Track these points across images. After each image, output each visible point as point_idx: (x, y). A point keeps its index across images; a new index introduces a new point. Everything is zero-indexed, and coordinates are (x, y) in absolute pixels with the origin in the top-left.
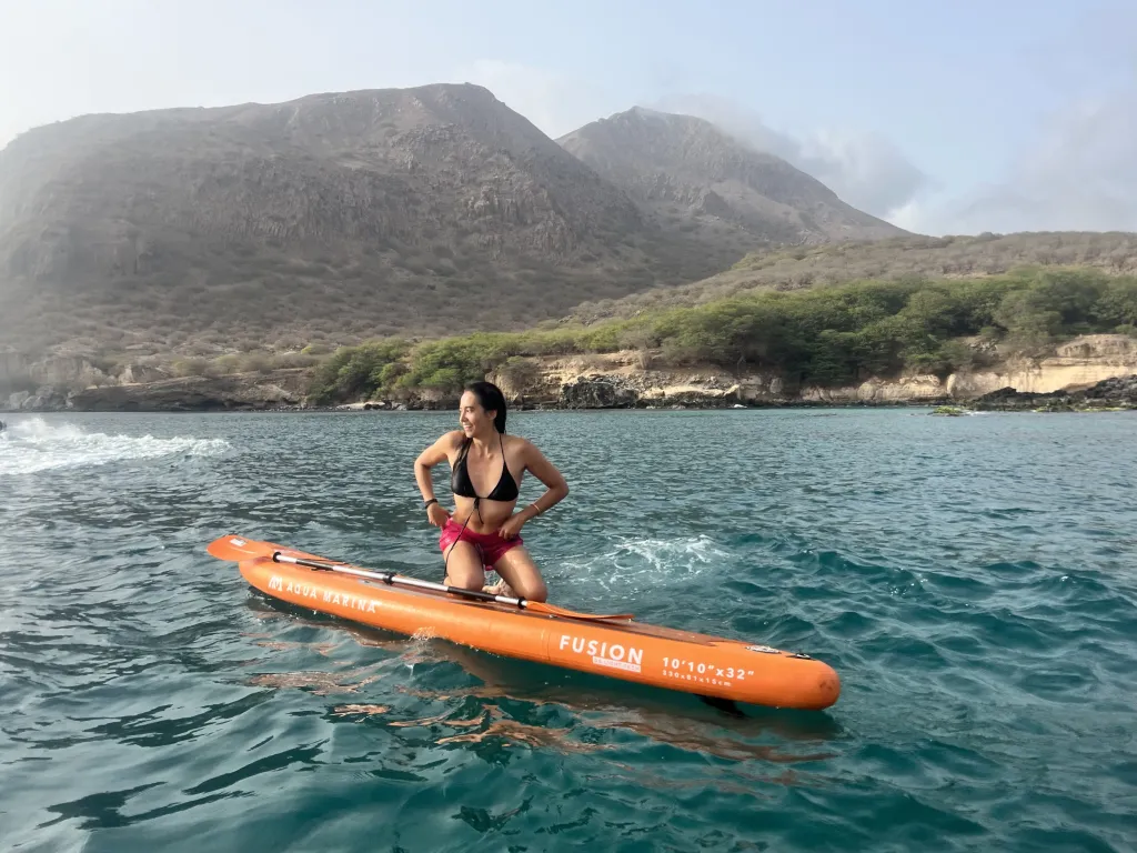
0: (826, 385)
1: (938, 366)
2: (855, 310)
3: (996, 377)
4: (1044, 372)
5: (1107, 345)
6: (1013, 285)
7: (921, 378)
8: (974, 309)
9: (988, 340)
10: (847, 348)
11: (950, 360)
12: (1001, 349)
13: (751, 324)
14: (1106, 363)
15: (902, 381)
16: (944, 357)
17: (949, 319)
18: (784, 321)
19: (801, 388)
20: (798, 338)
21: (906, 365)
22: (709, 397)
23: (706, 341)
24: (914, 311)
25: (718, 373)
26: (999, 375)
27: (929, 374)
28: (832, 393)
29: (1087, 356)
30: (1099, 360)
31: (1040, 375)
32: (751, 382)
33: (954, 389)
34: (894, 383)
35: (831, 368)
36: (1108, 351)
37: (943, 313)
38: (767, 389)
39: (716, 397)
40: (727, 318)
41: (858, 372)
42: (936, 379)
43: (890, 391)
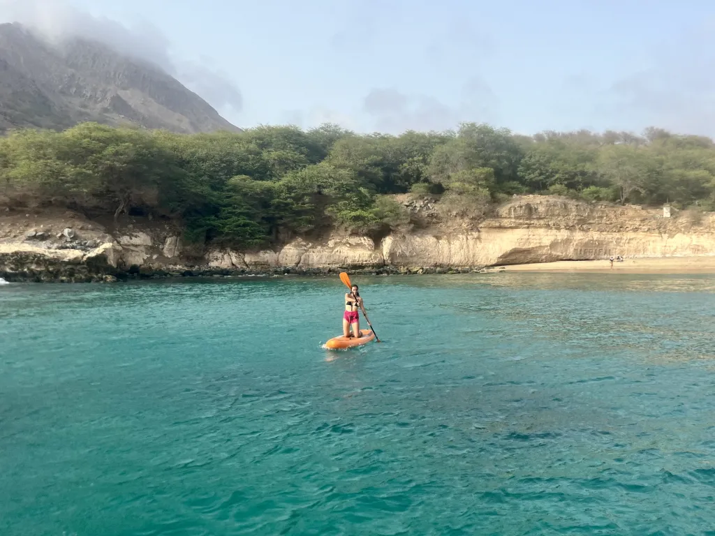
0: (240, 248)
1: (373, 226)
2: (270, 155)
3: (435, 240)
4: (484, 235)
5: (549, 206)
6: (439, 141)
7: (354, 240)
8: (402, 163)
9: (421, 198)
10: (265, 200)
11: (385, 220)
12: (436, 208)
13: (132, 155)
14: (548, 226)
15: (331, 243)
16: (380, 216)
17: (379, 172)
18: (183, 163)
19: (206, 250)
20: (201, 183)
21: (336, 224)
22: (54, 262)
23: (56, 174)
24: (340, 160)
25: (79, 224)
26: (438, 238)
27: (363, 235)
28: (248, 259)
29: (529, 218)
30: (542, 222)
31: (479, 238)
32: (135, 241)
33: (392, 254)
34: (323, 246)
35: (245, 225)
36: (550, 213)
37: (370, 165)
38: (161, 254)
39: (70, 262)
40: (97, 145)
41: (278, 232)
42: (371, 242)
43: (319, 256)
